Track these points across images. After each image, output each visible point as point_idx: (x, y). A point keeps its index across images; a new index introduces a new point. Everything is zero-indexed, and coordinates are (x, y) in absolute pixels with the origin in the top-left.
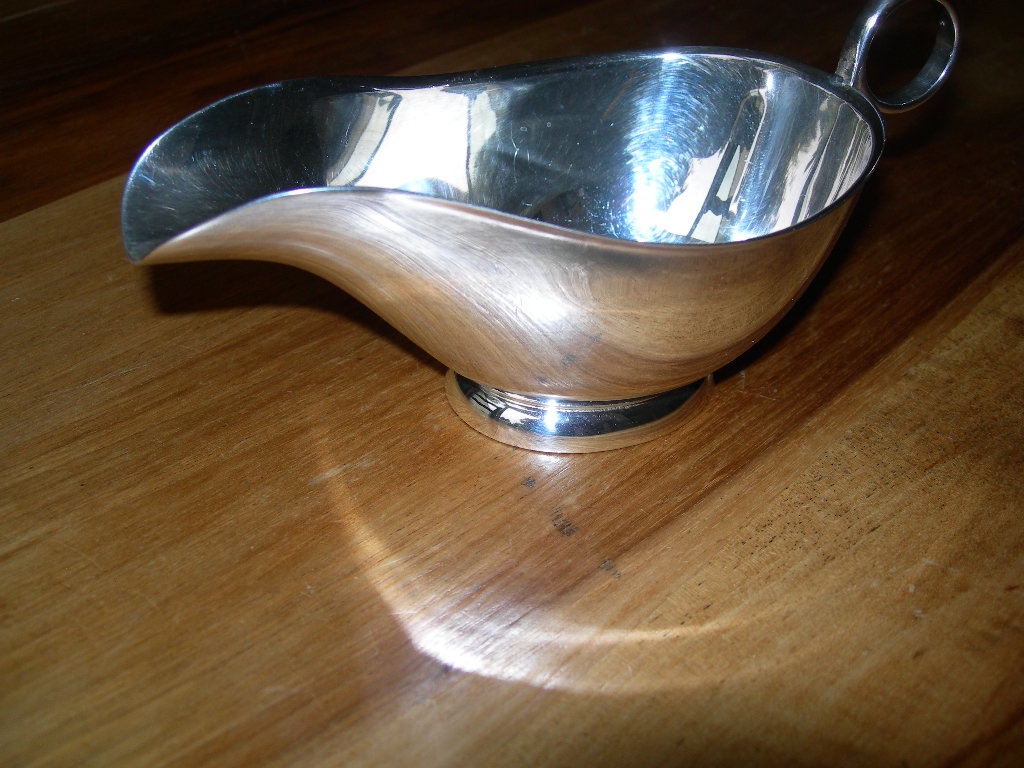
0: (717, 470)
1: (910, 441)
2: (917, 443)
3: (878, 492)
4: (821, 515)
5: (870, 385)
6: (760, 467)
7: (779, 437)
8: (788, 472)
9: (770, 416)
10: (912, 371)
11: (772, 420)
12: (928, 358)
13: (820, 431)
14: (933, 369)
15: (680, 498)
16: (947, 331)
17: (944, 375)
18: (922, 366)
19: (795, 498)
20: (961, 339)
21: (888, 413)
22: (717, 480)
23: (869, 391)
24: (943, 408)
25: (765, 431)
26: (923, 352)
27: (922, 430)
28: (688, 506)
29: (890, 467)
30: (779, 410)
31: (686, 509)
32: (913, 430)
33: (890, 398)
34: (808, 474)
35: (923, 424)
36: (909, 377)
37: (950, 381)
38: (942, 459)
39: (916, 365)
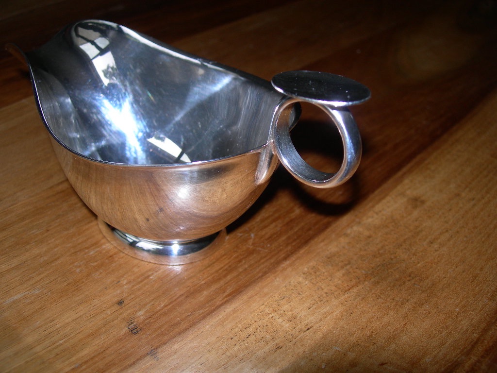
0: (226, 294)
1: (339, 274)
2: (343, 275)
3: (314, 307)
4: (280, 320)
5: (323, 241)
6: (251, 292)
7: (265, 273)
8: (266, 295)
9: (263, 261)
10: (349, 231)
11: (263, 263)
12: (359, 223)
13: (289, 269)
14: (361, 230)
15: (201, 311)
16: (373, 206)
17: (367, 233)
18: (355, 228)
19: (267, 311)
20: (380, 211)
21: (330, 258)
22: (226, 299)
23: (322, 244)
24: (362, 253)
25: (258, 270)
26: (357, 220)
27: (348, 267)
28: (204, 317)
29: (325, 290)
30: (267, 258)
31: (204, 318)
32: (342, 267)
33: (333, 248)
34: (277, 295)
35: (349, 263)
36: (346, 235)
37: (369, 237)
38: (356, 285)
39: (352, 227)
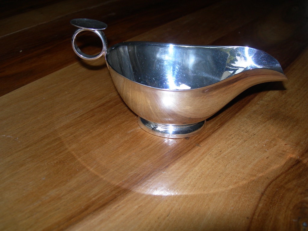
0: (218, 125)
1: (260, 117)
2: (262, 117)
3: (254, 128)
4: (242, 133)
5: (249, 106)
6: (227, 124)
7: (231, 118)
8: (234, 124)
9: (228, 114)
10: (259, 103)
11: (229, 114)
12: (262, 100)
13: (240, 116)
14: (263, 102)
15: (211, 131)
16: (266, 94)
17: (266, 103)
18: (261, 102)
19: (236, 129)
20: (269, 96)
21: (255, 112)
22: (219, 127)
23: (249, 107)
24: (266, 110)
25: (227, 117)
26: (261, 99)
27: (262, 115)
28: (213, 132)
29: (256, 122)
30: (230, 112)
31: (213, 133)
32: (260, 115)
33: (254, 108)
34: (238, 124)
35: (262, 113)
36: (258, 104)
37: (268, 104)
38: (268, 120)
39: (259, 101)
